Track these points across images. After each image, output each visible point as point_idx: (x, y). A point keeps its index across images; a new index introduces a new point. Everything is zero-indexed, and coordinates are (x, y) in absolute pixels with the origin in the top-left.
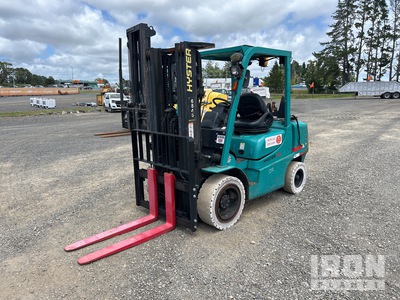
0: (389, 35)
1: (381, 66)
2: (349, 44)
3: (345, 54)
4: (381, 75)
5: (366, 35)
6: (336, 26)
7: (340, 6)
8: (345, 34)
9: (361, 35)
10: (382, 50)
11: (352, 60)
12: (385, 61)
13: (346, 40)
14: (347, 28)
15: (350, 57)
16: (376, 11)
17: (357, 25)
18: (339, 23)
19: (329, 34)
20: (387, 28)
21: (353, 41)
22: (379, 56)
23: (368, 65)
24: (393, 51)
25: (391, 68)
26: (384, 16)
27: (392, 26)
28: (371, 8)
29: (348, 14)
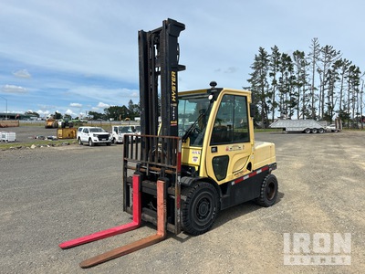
0: (295, 83)
1: (290, 107)
2: (265, 89)
3: (263, 97)
4: (291, 114)
5: (278, 82)
6: (254, 75)
7: (257, 59)
8: (261, 81)
9: (274, 82)
10: (291, 95)
11: (269, 102)
12: (293, 103)
13: (263, 86)
14: (263, 76)
15: (267, 100)
16: (284, 64)
17: (271, 74)
18: (256, 73)
19: (249, 81)
20: (293, 78)
21: (268, 86)
22: (289, 99)
23: (280, 106)
24: (299, 96)
25: (298, 109)
26: (290, 69)
27: (297, 76)
28: (280, 63)
29: (263, 65)
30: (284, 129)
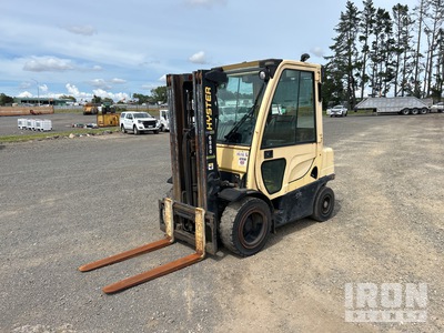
0: (393, 49)
1: (386, 81)
2: (353, 58)
3: (350, 68)
4: (386, 91)
5: (370, 49)
6: (339, 40)
7: (343, 18)
8: (348, 48)
9: (366, 49)
10: (387, 64)
11: (358, 75)
12: (390, 76)
13: (350, 54)
14: (351, 41)
15: (355, 72)
16: (379, 24)
17: (362, 38)
18: (342, 36)
19: (332, 48)
20: (391, 41)
21: (357, 54)
22: (384, 70)
23: (372, 80)
24: (397, 66)
25: (396, 83)
26: (388, 30)
27: (396, 39)
28: (374, 21)
29: (351, 26)
30: (375, 110)
